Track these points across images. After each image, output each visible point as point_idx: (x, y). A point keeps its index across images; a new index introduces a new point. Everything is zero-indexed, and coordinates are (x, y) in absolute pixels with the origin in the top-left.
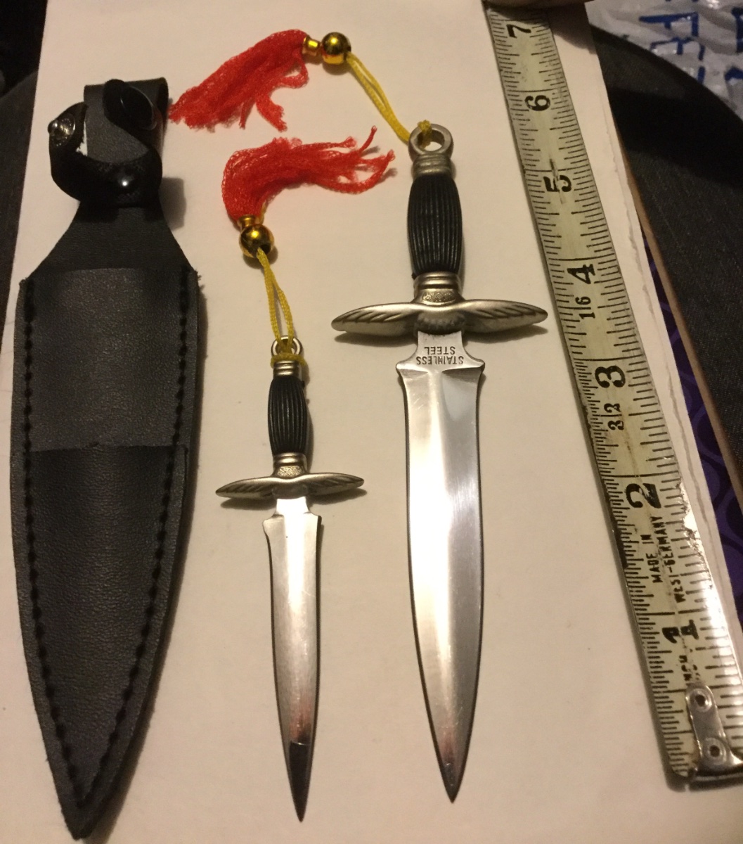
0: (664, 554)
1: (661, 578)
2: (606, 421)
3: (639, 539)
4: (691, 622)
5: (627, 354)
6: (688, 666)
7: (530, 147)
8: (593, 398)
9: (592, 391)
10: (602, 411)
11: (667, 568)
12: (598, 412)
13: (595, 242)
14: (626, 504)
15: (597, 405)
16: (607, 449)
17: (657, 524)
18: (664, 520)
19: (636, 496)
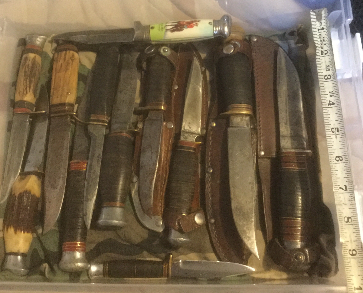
0: (322, 42)
1: (323, 38)
2: (330, 67)
3: (326, 44)
4: (318, 31)
5: (323, 82)
6: (321, 24)
7: (342, 142)
8: (332, 71)
9: (332, 73)
10: (330, 69)
11: (321, 40)
12: (331, 68)
13: (327, 112)
14: (328, 50)
15: (331, 70)
16: (331, 61)
17: (322, 47)
18: (320, 48)
19: (326, 52)
